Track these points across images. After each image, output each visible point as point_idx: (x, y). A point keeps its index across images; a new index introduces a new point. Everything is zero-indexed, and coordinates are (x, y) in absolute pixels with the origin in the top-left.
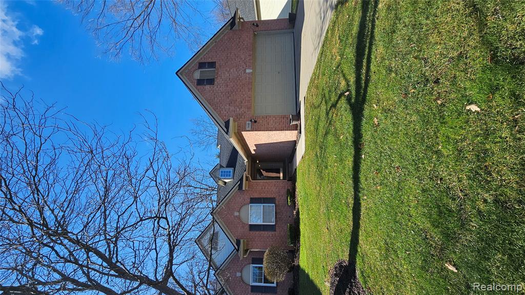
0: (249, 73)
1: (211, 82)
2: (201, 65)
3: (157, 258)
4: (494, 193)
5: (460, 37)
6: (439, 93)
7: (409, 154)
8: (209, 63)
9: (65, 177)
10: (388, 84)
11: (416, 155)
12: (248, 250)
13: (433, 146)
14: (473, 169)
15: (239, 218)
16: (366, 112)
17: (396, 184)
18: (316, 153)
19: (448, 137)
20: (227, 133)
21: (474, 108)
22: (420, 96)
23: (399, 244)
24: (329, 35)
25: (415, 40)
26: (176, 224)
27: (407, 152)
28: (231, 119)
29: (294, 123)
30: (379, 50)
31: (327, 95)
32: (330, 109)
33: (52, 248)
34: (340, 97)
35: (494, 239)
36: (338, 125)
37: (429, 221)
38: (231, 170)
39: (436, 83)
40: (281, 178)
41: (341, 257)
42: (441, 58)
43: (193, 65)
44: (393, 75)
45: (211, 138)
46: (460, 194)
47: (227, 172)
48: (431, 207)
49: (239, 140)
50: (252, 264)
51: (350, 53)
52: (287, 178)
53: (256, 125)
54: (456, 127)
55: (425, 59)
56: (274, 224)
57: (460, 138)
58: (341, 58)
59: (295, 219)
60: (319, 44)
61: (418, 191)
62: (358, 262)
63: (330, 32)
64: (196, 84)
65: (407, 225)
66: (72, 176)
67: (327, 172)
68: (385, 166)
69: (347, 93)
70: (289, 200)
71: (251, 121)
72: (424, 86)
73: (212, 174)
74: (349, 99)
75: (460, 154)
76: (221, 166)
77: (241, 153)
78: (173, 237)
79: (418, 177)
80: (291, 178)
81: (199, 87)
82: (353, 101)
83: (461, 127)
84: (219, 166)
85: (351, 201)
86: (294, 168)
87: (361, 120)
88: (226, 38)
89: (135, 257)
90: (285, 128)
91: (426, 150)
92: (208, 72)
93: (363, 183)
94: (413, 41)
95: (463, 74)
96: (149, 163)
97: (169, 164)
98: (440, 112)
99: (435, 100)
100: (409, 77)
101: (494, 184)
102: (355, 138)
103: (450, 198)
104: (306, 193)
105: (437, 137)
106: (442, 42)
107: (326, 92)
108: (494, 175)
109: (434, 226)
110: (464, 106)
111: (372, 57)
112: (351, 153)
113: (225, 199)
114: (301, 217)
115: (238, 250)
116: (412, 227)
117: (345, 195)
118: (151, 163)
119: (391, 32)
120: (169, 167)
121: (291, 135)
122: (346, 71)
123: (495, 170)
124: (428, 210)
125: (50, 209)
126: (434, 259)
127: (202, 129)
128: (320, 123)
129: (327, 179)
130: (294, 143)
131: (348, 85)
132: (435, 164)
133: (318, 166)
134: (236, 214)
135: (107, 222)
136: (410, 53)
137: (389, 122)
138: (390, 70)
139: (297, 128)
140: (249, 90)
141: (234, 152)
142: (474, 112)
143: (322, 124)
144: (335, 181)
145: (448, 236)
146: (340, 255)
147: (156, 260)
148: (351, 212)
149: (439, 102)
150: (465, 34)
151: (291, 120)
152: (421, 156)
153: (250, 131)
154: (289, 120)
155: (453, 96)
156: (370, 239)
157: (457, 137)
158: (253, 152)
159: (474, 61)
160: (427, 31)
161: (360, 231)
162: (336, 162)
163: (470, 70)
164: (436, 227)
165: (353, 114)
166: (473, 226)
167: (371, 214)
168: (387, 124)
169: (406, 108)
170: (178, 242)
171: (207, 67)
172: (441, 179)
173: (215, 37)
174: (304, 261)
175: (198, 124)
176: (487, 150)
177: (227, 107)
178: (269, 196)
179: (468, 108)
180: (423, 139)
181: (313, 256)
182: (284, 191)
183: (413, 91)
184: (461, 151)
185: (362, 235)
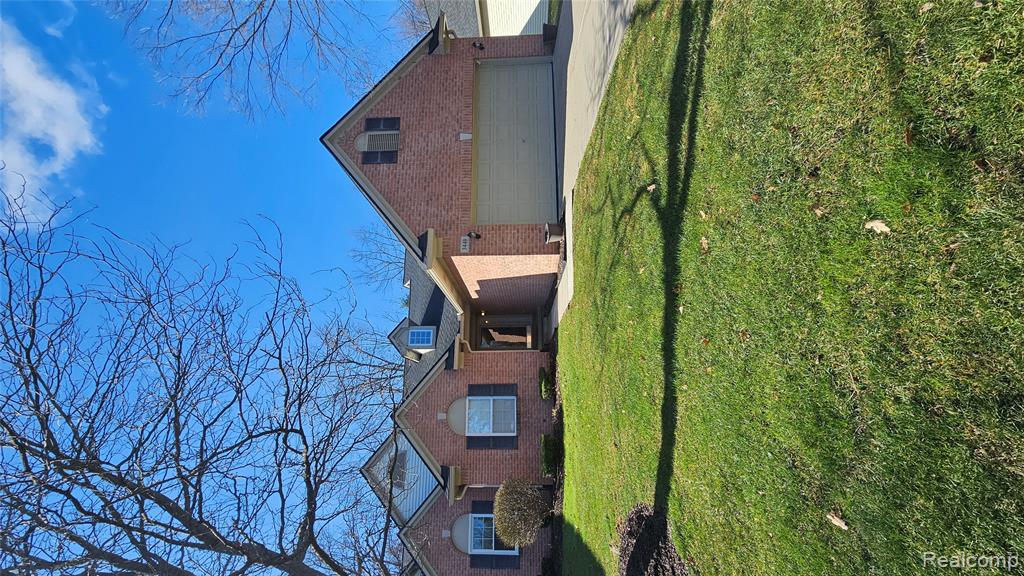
0: (466, 142)
1: (390, 157)
2: (371, 124)
3: (283, 508)
4: (913, 385)
5: (856, 91)
6: (817, 195)
7: (763, 307)
8: (386, 120)
9: (94, 349)
10: (728, 173)
11: (777, 311)
12: (464, 486)
13: (807, 294)
14: (876, 340)
15: (446, 423)
16: (687, 225)
17: (740, 363)
18: (595, 299)
19: (833, 278)
20: (422, 260)
21: (879, 226)
22: (784, 199)
23: (745, 478)
24: (620, 72)
25: (776, 92)
26: (320, 442)
27: (760, 305)
28: (431, 232)
29: (554, 239)
30: (711, 107)
31: (615, 189)
32: (621, 217)
33: (67, 493)
34: (639, 195)
35: (912, 470)
36: (635, 247)
37: (800, 434)
38: (431, 330)
39: (813, 175)
40: (529, 346)
41: (640, 500)
42: (823, 130)
43: (354, 123)
44: (737, 156)
45: (393, 266)
46: (854, 386)
47: (423, 333)
48: (802, 408)
49: (445, 271)
50: (473, 513)
51: (659, 111)
52: (540, 346)
53: (480, 243)
54: (848, 260)
55: (793, 130)
56: (514, 434)
57: (854, 281)
58: (642, 118)
59: (556, 425)
60: (600, 89)
61: (779, 378)
62: (671, 510)
63: (620, 66)
64: (360, 161)
65: (759, 442)
66: (107, 347)
67: (614, 336)
68: (721, 330)
69: (652, 188)
70: (543, 389)
71: (469, 235)
72: (792, 180)
73: (394, 337)
74: (655, 199)
75: (854, 312)
76: (412, 324)
77: (450, 296)
78: (316, 466)
79: (780, 352)
80: (548, 346)
81: (367, 167)
82: (663, 202)
83: (857, 260)
84: (407, 323)
85: (659, 393)
86: (554, 326)
87: (677, 241)
88: (419, 71)
89: (239, 508)
90: (535, 250)
91: (793, 302)
92: (384, 138)
93: (681, 361)
94: (772, 94)
95: (860, 161)
96: (265, 323)
97: (307, 324)
98: (820, 231)
99: (812, 208)
100: (765, 163)
101: (913, 370)
102: (666, 274)
103: (837, 392)
104: (575, 376)
105: (815, 279)
106: (824, 99)
107: (614, 182)
108: (913, 352)
109: (807, 443)
110: (862, 223)
111: (699, 120)
112: (658, 302)
113: (420, 386)
114: (566, 421)
115: (444, 488)
116: (769, 445)
117: (647, 381)
118: (271, 322)
119: (733, 75)
120: (307, 330)
121: (546, 262)
122: (650, 145)
123: (914, 343)
124: (797, 414)
125: (63, 414)
126: (808, 505)
127: (374, 248)
128: (601, 242)
129: (614, 350)
130: (554, 278)
131: (654, 171)
132: (810, 329)
133: (597, 326)
134: (441, 416)
135: (181, 437)
136: (767, 117)
137: (728, 245)
138: (731, 147)
139: (558, 249)
140: (467, 173)
141: (437, 296)
142: (879, 235)
143: (605, 245)
144: (630, 354)
145: (832, 462)
146: (639, 496)
147: (282, 512)
148: (659, 413)
149: (819, 212)
150: (866, 87)
151: (548, 234)
152: (785, 312)
153: (467, 254)
154: (543, 233)
155: (843, 202)
156: (693, 466)
157: (849, 280)
158: (474, 296)
159: (881, 139)
160: (798, 76)
161: (676, 451)
162: (630, 317)
163: (873, 155)
164: (812, 446)
165: (662, 228)
166: (876, 446)
167: (696, 419)
168: (723, 249)
169: (760, 220)
170: (325, 474)
171: (382, 127)
172: (821, 357)
173: (398, 68)
174: (571, 507)
175: (365, 240)
176: (900, 305)
177: (423, 207)
178: (505, 381)
179: (868, 226)
180: (789, 281)
181: (588, 496)
182: (533, 372)
183: (772, 188)
184: (855, 306)
185: (679, 458)
